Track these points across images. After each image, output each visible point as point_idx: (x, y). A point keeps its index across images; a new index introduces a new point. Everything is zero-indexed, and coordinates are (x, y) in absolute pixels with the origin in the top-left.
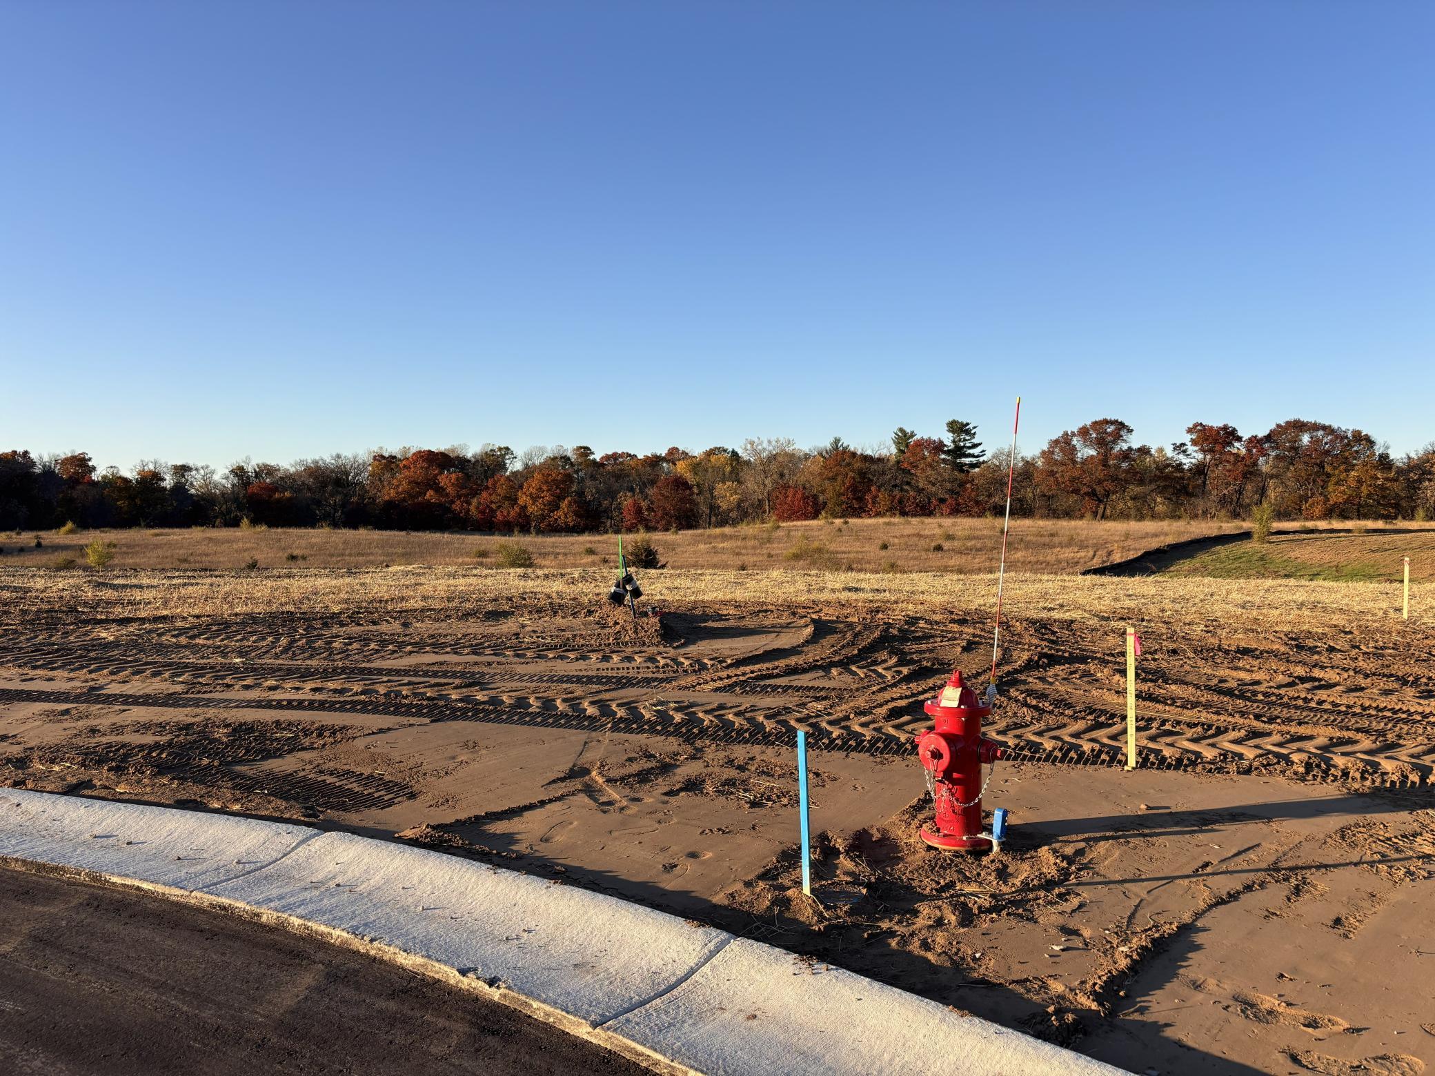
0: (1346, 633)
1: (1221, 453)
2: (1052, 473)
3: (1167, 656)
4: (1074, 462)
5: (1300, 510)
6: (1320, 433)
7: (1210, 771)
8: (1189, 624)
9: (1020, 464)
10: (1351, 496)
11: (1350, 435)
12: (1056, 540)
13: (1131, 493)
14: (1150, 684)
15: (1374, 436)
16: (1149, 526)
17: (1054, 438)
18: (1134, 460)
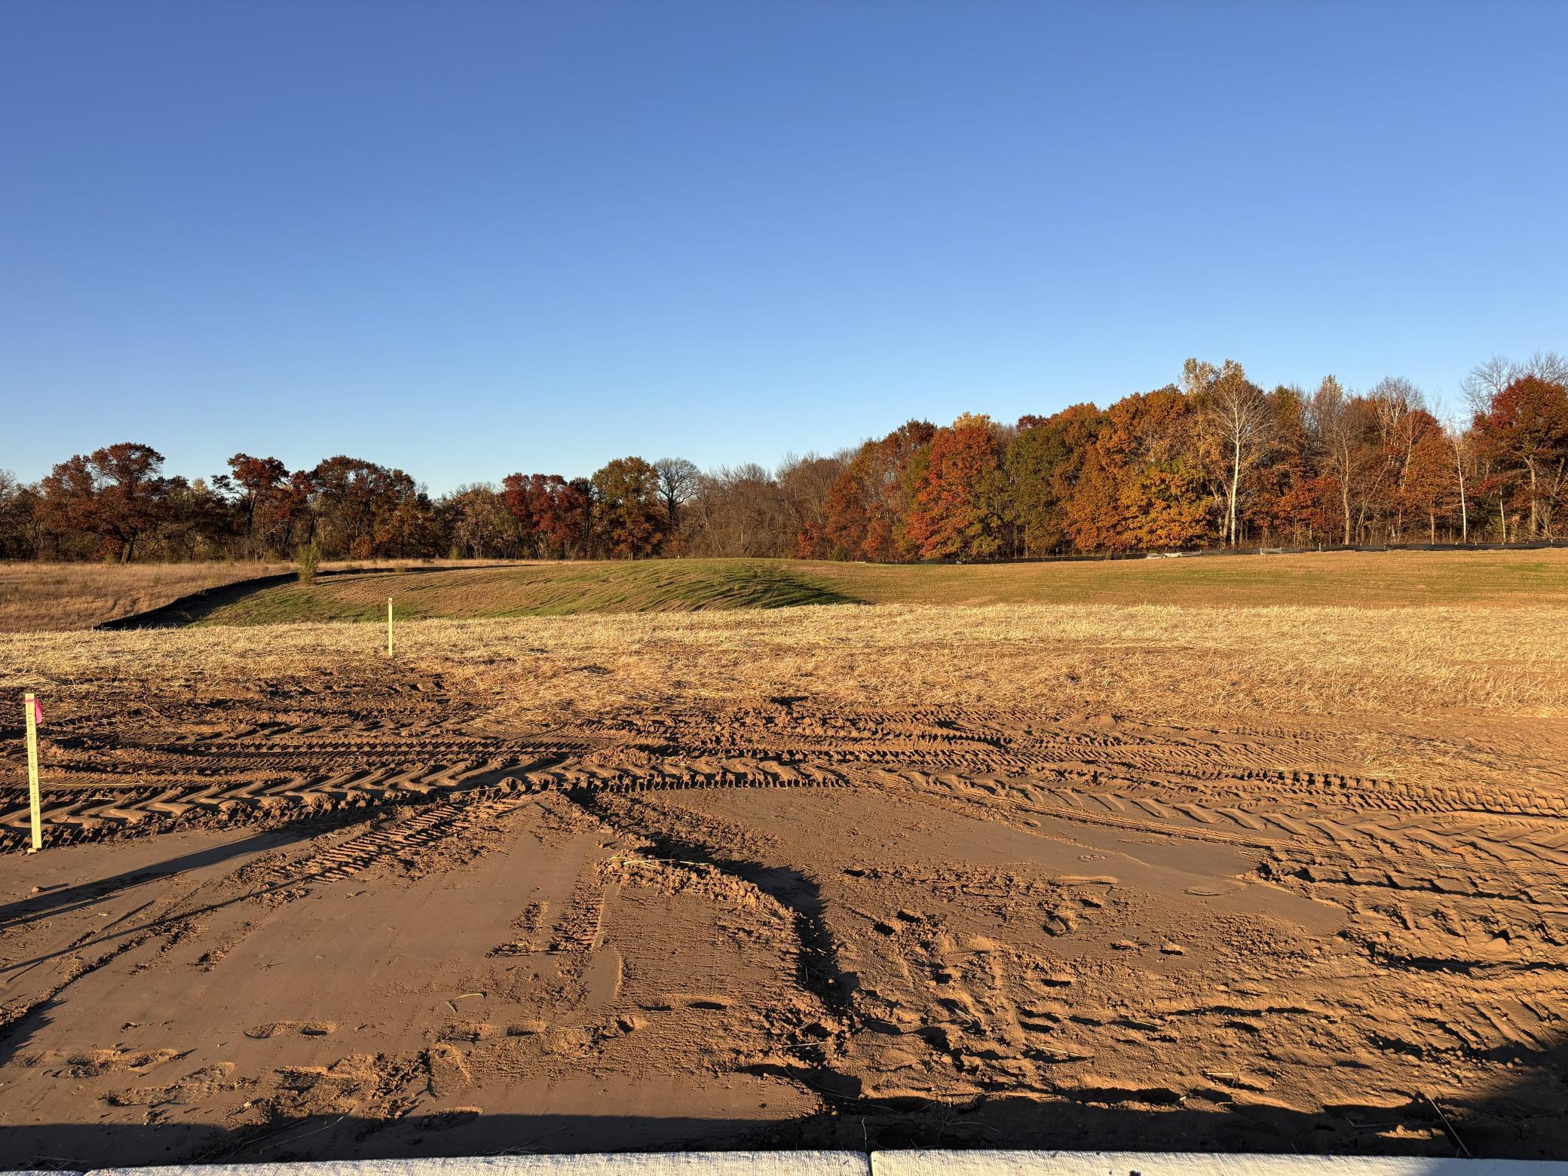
0: (326, 674)
1: (267, 489)
2: (59, 506)
3: (127, 719)
4: (89, 493)
5: (348, 549)
6: (365, 471)
7: (129, 837)
8: (168, 680)
9: (16, 494)
10: (394, 535)
11: (392, 473)
12: (64, 588)
13: (165, 532)
14: (92, 752)
15: (414, 477)
16: (185, 569)
17: (62, 462)
18: (166, 493)
